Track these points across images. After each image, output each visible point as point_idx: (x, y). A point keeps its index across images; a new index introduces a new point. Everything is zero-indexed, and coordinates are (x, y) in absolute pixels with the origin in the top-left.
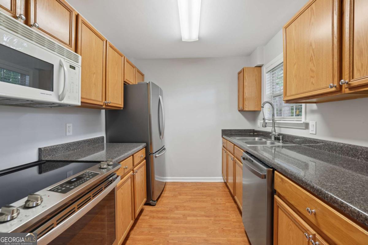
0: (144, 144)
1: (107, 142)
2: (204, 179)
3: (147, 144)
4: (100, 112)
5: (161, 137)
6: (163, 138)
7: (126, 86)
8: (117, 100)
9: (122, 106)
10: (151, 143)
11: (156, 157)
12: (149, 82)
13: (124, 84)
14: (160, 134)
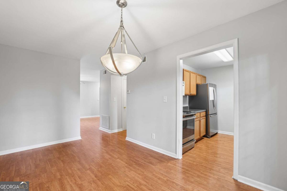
0: (205, 110)
1: (189, 109)
2: (229, 133)
3: (207, 110)
4: (187, 97)
5: (214, 108)
6: (215, 108)
7: (197, 86)
8: (194, 92)
9: (196, 94)
10: (208, 111)
11: (211, 116)
12: (208, 83)
13: (197, 85)
14: (214, 106)
